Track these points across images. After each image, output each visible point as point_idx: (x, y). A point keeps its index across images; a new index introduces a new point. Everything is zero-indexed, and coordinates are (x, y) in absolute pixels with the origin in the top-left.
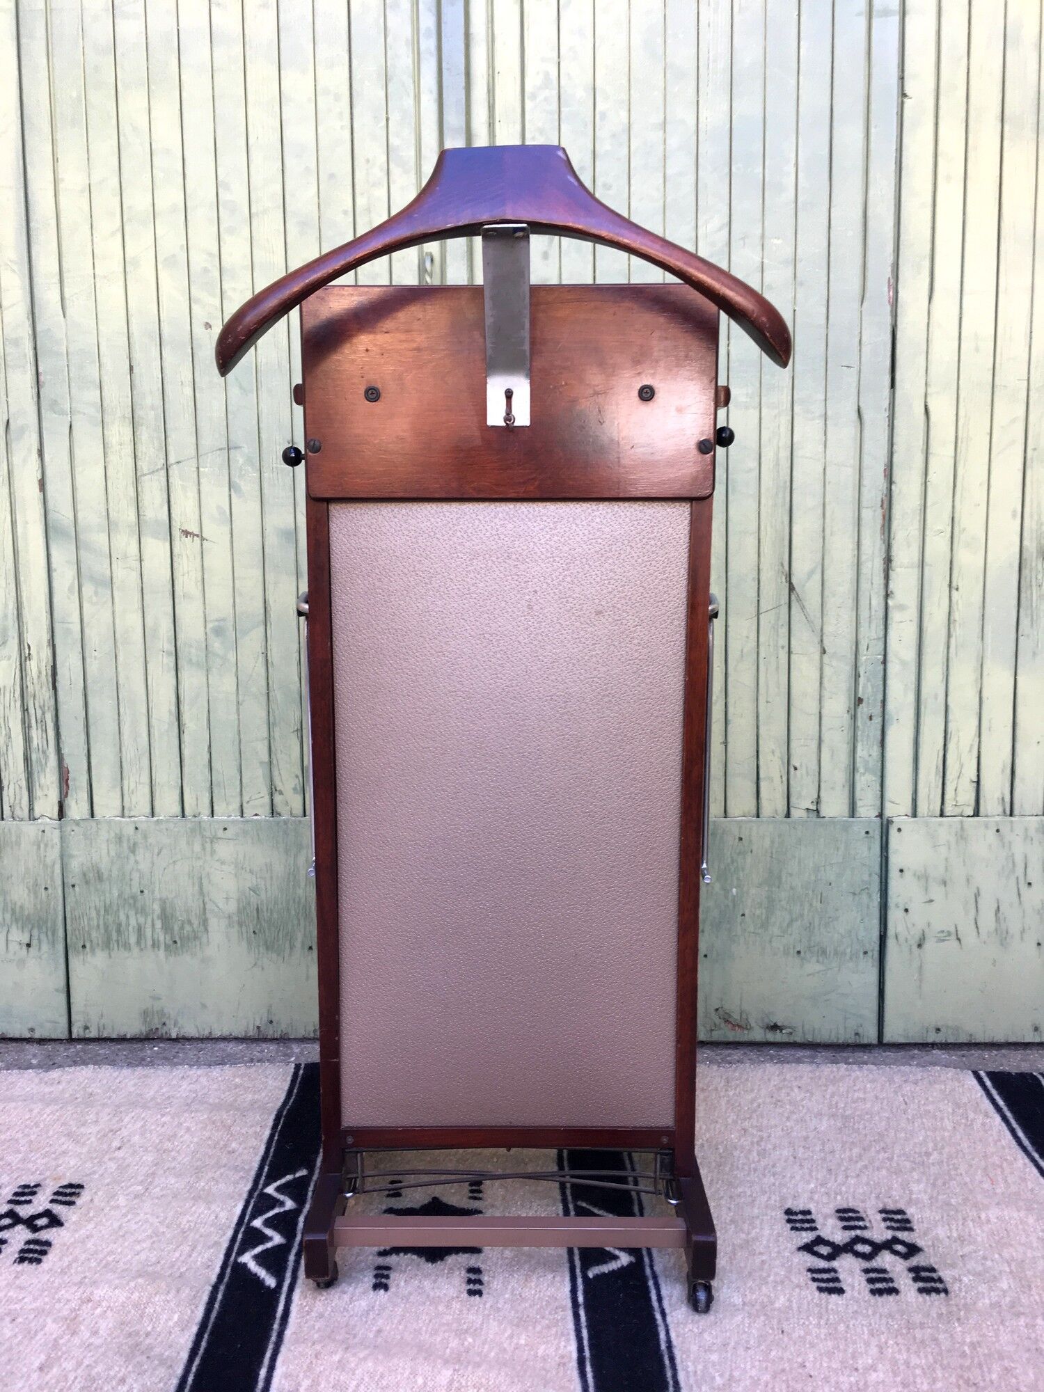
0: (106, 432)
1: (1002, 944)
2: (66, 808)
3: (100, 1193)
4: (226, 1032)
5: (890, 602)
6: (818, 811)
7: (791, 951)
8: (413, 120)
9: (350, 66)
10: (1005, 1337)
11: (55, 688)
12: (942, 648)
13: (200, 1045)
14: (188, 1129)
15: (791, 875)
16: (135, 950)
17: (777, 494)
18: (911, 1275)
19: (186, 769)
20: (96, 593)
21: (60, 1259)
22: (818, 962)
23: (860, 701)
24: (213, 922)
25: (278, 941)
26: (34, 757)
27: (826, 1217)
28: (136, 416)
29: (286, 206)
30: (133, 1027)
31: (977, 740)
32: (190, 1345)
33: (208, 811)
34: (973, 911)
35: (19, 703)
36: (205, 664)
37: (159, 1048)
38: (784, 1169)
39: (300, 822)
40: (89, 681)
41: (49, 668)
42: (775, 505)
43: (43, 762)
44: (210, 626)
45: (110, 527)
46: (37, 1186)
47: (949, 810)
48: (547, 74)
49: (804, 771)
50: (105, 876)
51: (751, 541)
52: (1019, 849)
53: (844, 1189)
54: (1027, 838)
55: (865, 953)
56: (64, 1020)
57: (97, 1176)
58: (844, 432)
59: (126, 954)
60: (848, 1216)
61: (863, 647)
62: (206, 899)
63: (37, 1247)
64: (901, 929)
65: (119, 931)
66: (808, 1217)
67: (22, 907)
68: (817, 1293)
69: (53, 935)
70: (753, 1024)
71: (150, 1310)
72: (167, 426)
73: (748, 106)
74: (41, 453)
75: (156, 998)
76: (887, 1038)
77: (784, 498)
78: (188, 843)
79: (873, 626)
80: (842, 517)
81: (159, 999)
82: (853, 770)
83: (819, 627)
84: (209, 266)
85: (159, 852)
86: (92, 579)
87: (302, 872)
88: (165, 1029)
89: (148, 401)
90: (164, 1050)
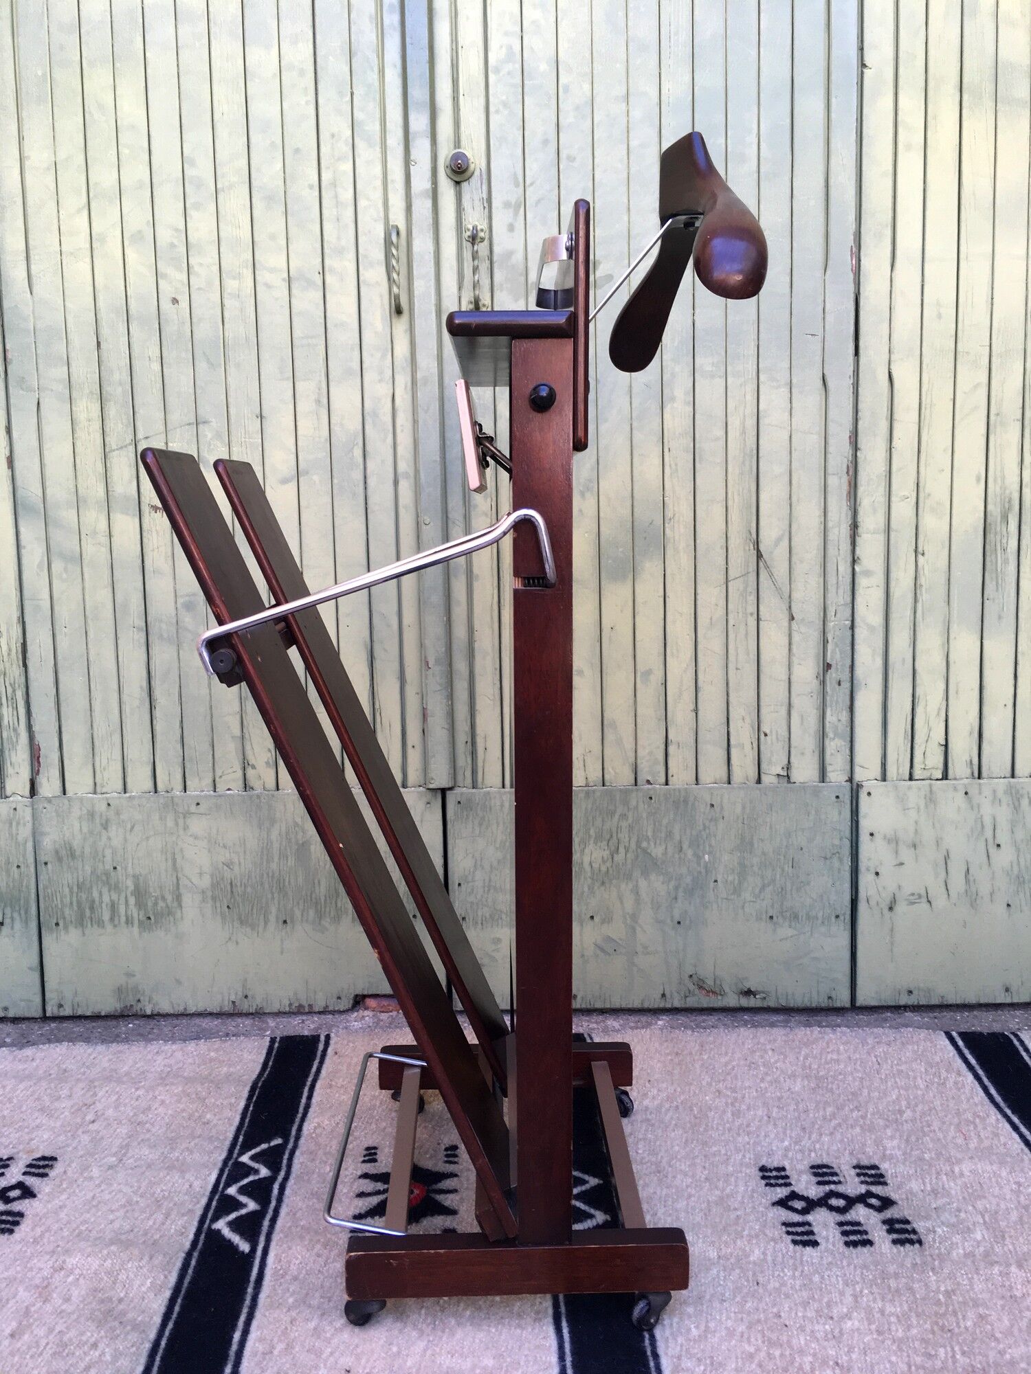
0: (74, 408)
1: (972, 905)
2: (37, 786)
3: (74, 1165)
4: (201, 1007)
5: (857, 568)
6: (788, 777)
7: (764, 917)
8: (378, 96)
9: (314, 42)
10: (978, 1286)
11: (25, 665)
12: (909, 613)
13: (176, 1022)
14: (163, 1102)
15: (762, 840)
16: (109, 927)
17: (743, 463)
18: (885, 1227)
19: (158, 746)
20: (66, 570)
21: (33, 1230)
22: (790, 927)
23: (829, 666)
24: (187, 899)
25: (252, 914)
27: (800, 1173)
28: (104, 392)
29: (252, 180)
30: (108, 1005)
31: (945, 703)
32: (163, 1309)
33: (181, 787)
34: (944, 873)
36: (176, 639)
37: (134, 1024)
38: (759, 1128)
39: (275, 797)
40: (59, 658)
41: (19, 645)
42: (742, 474)
43: (15, 740)
44: (180, 601)
45: (79, 503)
46: (10, 1159)
47: (918, 773)
48: (510, 48)
49: (774, 737)
50: (78, 853)
51: (719, 510)
52: (987, 810)
53: (818, 1146)
54: (996, 800)
55: (837, 917)
56: (38, 999)
57: (70, 1149)
58: (810, 401)
59: (100, 931)
60: (822, 1172)
61: (831, 613)
62: (180, 875)
63: (10, 1218)
64: (872, 892)
65: (92, 908)
66: (783, 1173)
68: (791, 1246)
69: (26, 912)
70: (727, 989)
71: (123, 1277)
72: (135, 402)
73: (709, 79)
74: (8, 429)
75: (130, 975)
76: (861, 1000)
77: (751, 467)
78: (161, 818)
79: (841, 592)
80: (807, 482)
81: (134, 976)
82: (823, 735)
83: (787, 595)
84: (176, 242)
85: (132, 828)
86: (62, 556)
87: (276, 846)
88: (140, 1005)
89: (116, 377)
90: (139, 1027)
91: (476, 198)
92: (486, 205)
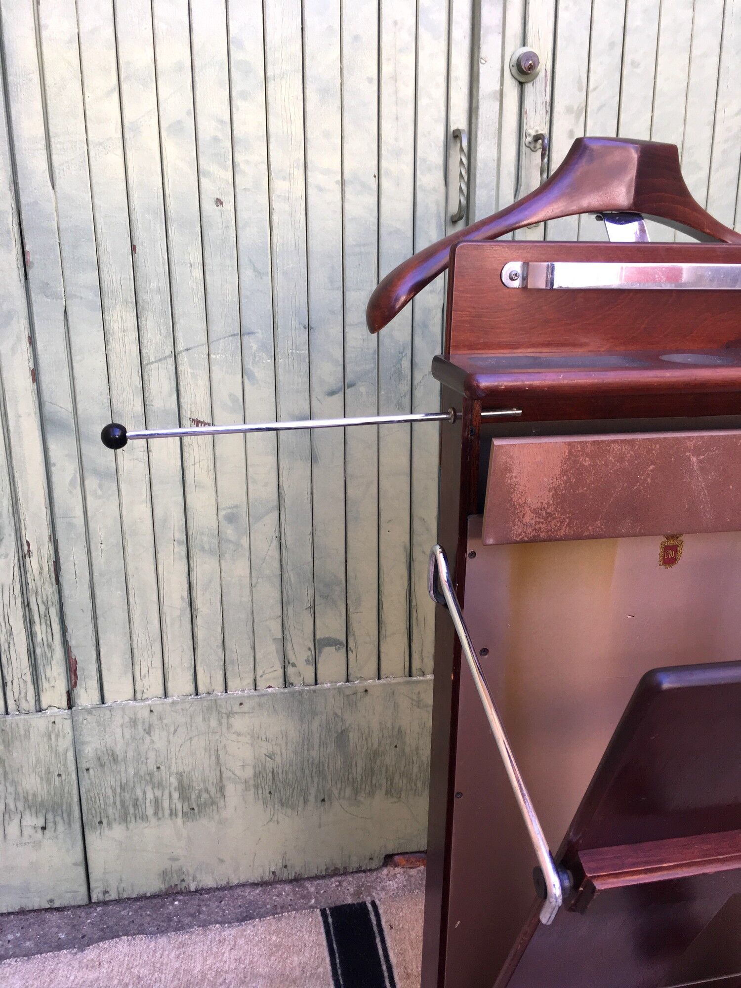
0: (106, 320)
2: (75, 697)
4: (243, 879)
11: (58, 583)
13: (218, 894)
16: (153, 820)
20: (100, 486)
24: (230, 789)
25: (293, 797)
26: (39, 651)
28: (140, 300)
30: (153, 887)
33: (222, 688)
35: (19, 601)
36: (218, 551)
37: (180, 901)
39: (314, 691)
40: (96, 574)
41: (51, 563)
43: (49, 655)
44: (222, 513)
45: (113, 417)
50: (120, 758)
56: (83, 889)
59: (145, 824)
62: (223, 769)
65: (135, 805)
67: (35, 795)
69: (69, 815)
72: (176, 311)
74: (32, 341)
75: (174, 859)
78: (204, 719)
81: (178, 860)
84: (220, 136)
85: (175, 731)
86: (96, 472)
87: (316, 735)
88: (184, 884)
89: (154, 285)
90: (185, 903)
91: (539, 101)
92: (548, 108)
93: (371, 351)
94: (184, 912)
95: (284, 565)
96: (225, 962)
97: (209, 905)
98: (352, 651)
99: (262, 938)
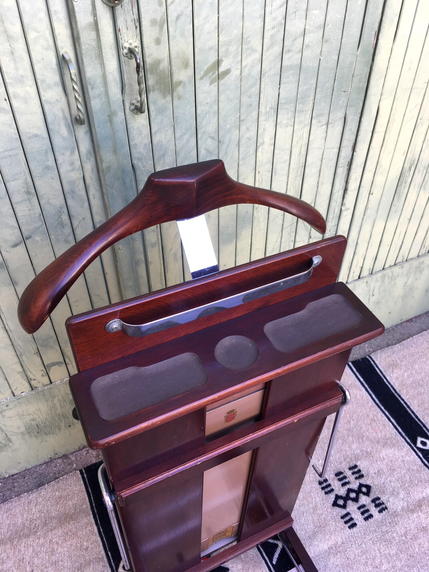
5: (343, 208)
18: (374, 505)
25: (51, 430)
27: (333, 480)
31: (365, 252)
39: (51, 387)
52: (373, 285)
54: (376, 281)
58: (336, 130)
60: (341, 477)
62: (6, 432)
66: (328, 483)
68: (349, 531)
77: (301, 172)
79: (334, 221)
87: (58, 405)
90: (5, 484)
91: (129, 19)
92: (137, 24)
93: (38, 215)
94: (5, 489)
95: (13, 339)
96: (34, 514)
97: (18, 482)
98: (69, 364)
99: (51, 495)
